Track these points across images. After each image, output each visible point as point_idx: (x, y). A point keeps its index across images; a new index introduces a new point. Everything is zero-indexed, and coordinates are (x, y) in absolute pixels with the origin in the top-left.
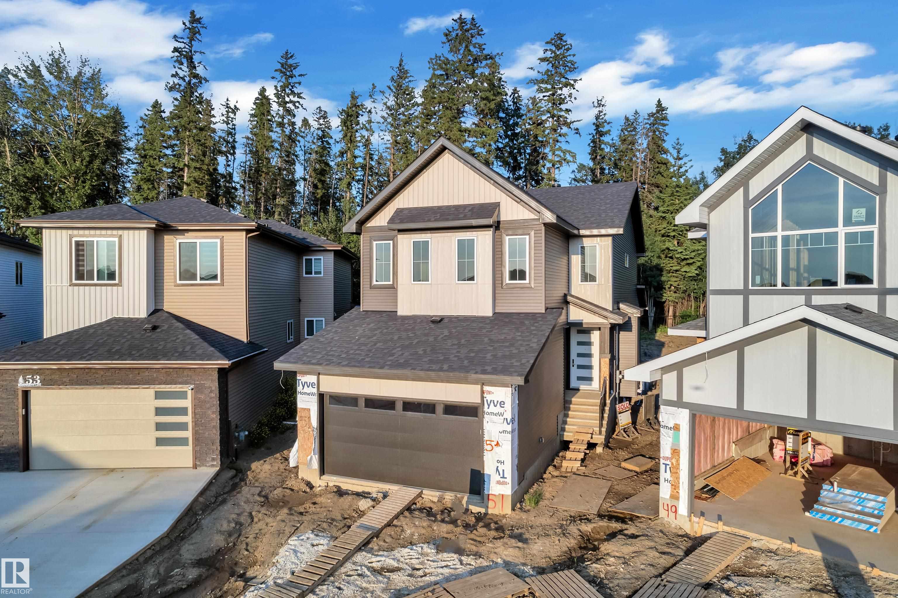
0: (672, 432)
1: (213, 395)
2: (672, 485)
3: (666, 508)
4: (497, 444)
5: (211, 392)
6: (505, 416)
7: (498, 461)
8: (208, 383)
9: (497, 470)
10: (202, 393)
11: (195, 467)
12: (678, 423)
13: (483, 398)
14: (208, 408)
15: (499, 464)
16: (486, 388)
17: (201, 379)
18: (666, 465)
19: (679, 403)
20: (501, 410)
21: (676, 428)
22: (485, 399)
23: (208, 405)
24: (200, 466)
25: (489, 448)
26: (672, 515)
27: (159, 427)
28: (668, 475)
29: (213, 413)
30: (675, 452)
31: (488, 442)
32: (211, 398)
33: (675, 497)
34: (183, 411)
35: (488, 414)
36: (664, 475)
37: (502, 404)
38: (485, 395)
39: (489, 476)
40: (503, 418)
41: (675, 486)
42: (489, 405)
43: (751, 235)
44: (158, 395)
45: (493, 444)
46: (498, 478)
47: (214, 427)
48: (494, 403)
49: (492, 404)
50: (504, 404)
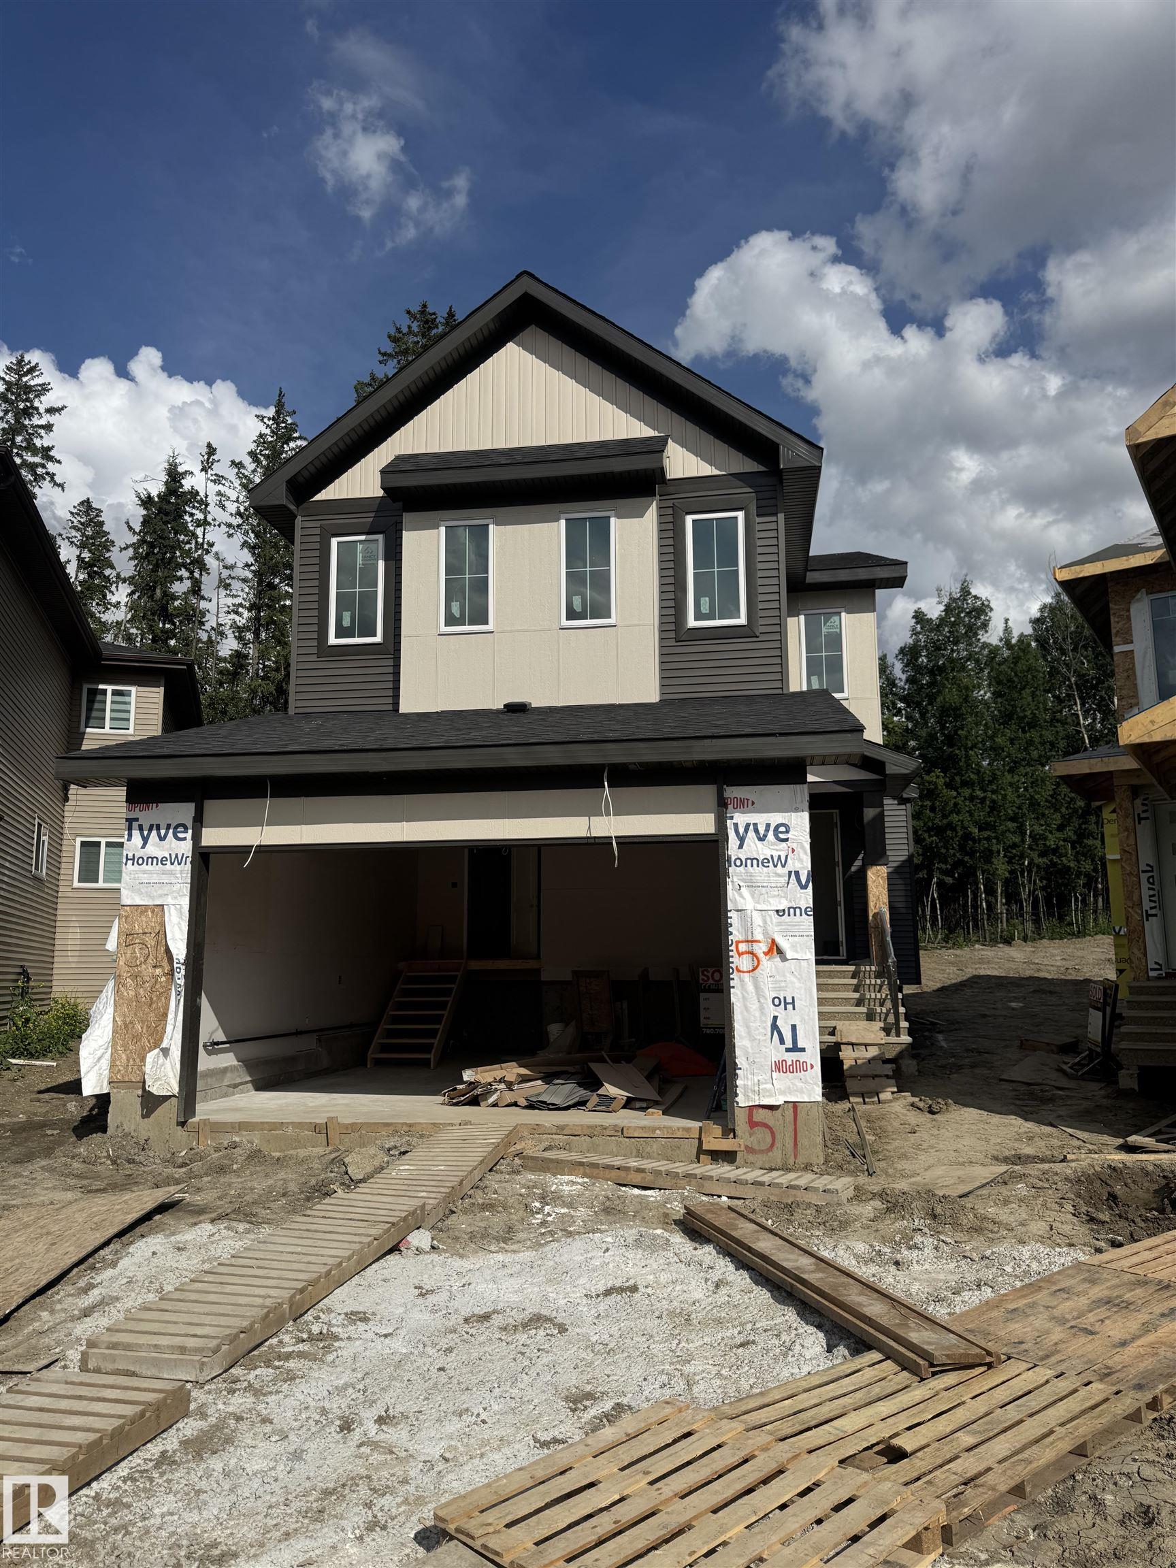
4: (772, 950)
6: (792, 867)
7: (777, 1002)
9: (775, 1027)
13: (721, 821)
15: (779, 1011)
16: (732, 793)
20: (780, 850)
22: (729, 824)
25: (745, 963)
31: (743, 948)
35: (741, 863)
37: (779, 831)
38: (730, 811)
39: (750, 1049)
40: (785, 871)
42: (742, 840)
45: (760, 950)
46: (776, 1052)
48: (756, 831)
49: (751, 833)
50: (787, 832)
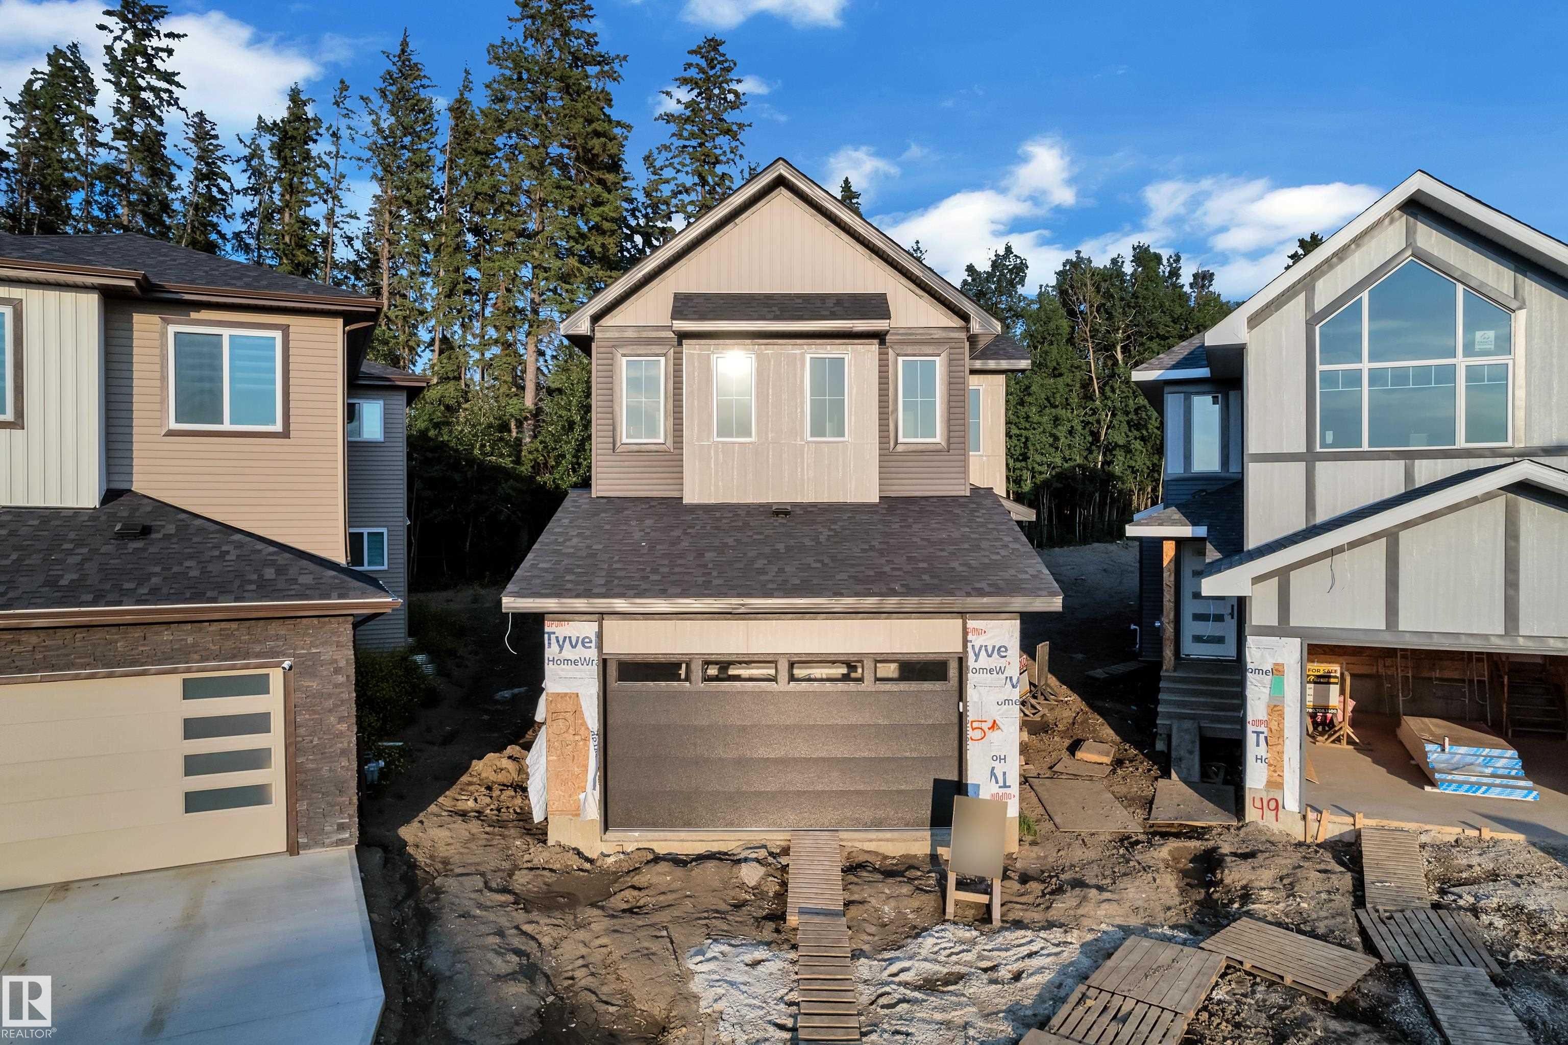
0: (1269, 678)
1: (341, 679)
2: (1270, 765)
3: (1258, 804)
4: (994, 726)
5: (337, 671)
6: (1007, 674)
7: (996, 758)
8: (327, 653)
9: (993, 773)
10: (313, 675)
11: (293, 848)
12: (1280, 661)
13: (965, 642)
14: (330, 711)
15: (996, 764)
16: (971, 624)
17: (313, 645)
18: (1258, 733)
19: (1283, 629)
20: (1002, 662)
21: (1277, 671)
22: (969, 645)
23: (329, 703)
24: (307, 846)
25: (977, 734)
26: (1270, 815)
27: (194, 765)
28: (1262, 750)
29: (341, 720)
30: (1276, 709)
31: (975, 725)
32: (336, 686)
33: (1275, 784)
34: (259, 723)
35: (976, 671)
36: (1254, 750)
37: (1001, 651)
38: (970, 637)
39: (978, 786)
40: (1004, 676)
41: (1275, 766)
42: (977, 656)
43: (1319, 368)
44: (191, 690)
45: (985, 726)
46: (994, 787)
47: (344, 752)
48: (986, 650)
49: (983, 652)
50: (1006, 650)
